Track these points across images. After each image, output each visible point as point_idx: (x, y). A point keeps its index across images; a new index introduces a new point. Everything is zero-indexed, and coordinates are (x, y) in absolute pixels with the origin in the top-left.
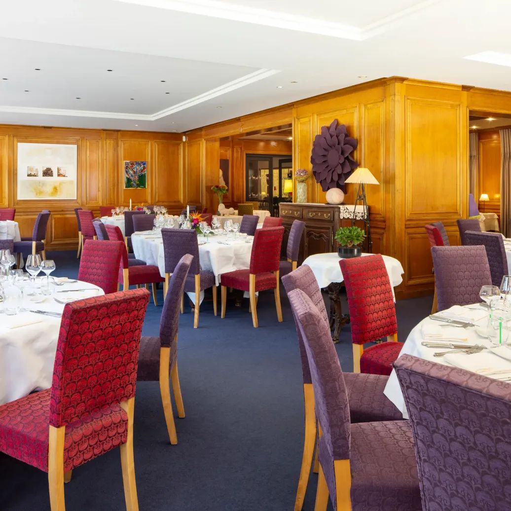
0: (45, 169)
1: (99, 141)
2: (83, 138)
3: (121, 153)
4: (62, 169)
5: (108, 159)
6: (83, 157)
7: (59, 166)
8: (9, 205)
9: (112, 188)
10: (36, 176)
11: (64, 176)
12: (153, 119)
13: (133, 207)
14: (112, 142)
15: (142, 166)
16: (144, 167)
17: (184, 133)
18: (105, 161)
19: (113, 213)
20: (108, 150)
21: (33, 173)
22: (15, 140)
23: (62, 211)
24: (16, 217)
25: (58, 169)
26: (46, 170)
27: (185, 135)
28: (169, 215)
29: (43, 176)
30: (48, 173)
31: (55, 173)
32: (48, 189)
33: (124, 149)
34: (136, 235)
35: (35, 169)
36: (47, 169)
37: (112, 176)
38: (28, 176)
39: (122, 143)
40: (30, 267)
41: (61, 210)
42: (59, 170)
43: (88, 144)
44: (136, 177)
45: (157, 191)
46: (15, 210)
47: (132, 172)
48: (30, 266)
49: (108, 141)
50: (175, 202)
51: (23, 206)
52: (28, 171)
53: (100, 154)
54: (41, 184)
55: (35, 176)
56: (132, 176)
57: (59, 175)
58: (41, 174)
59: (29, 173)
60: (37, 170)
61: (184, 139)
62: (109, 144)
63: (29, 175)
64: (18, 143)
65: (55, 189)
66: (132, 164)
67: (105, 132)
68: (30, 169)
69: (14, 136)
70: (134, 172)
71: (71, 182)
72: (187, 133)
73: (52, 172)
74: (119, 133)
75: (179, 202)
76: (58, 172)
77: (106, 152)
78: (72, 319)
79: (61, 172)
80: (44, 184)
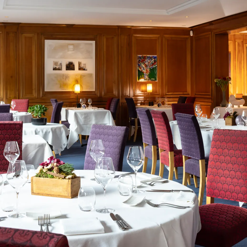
0: (68, 63)
1: (114, 37)
2: (100, 34)
4: (82, 63)
7: (80, 61)
8: (38, 96)
10: (60, 70)
11: (84, 70)
14: (126, 37)
15: (153, 60)
16: (155, 61)
17: (192, 28)
18: (120, 55)
20: (122, 45)
21: (57, 67)
22: (43, 37)
25: (79, 63)
27: (192, 30)
29: (66, 70)
30: (70, 66)
31: (77, 67)
32: (71, 81)
35: (59, 64)
38: (53, 70)
39: (135, 39)
42: (79, 64)
43: (105, 39)
44: (148, 70)
45: (167, 83)
47: (144, 66)
49: (122, 37)
52: (54, 66)
53: (115, 49)
54: (65, 78)
56: (144, 69)
57: (80, 69)
58: (64, 67)
60: (61, 64)
61: (191, 33)
62: (123, 40)
63: (55, 69)
64: (45, 40)
65: (76, 81)
66: (144, 58)
67: (119, 28)
68: (56, 63)
69: (41, 34)
70: (146, 66)
71: (91, 75)
72: (194, 28)
73: (74, 66)
76: (79, 66)
77: (121, 47)
79: (82, 66)
80: (67, 77)
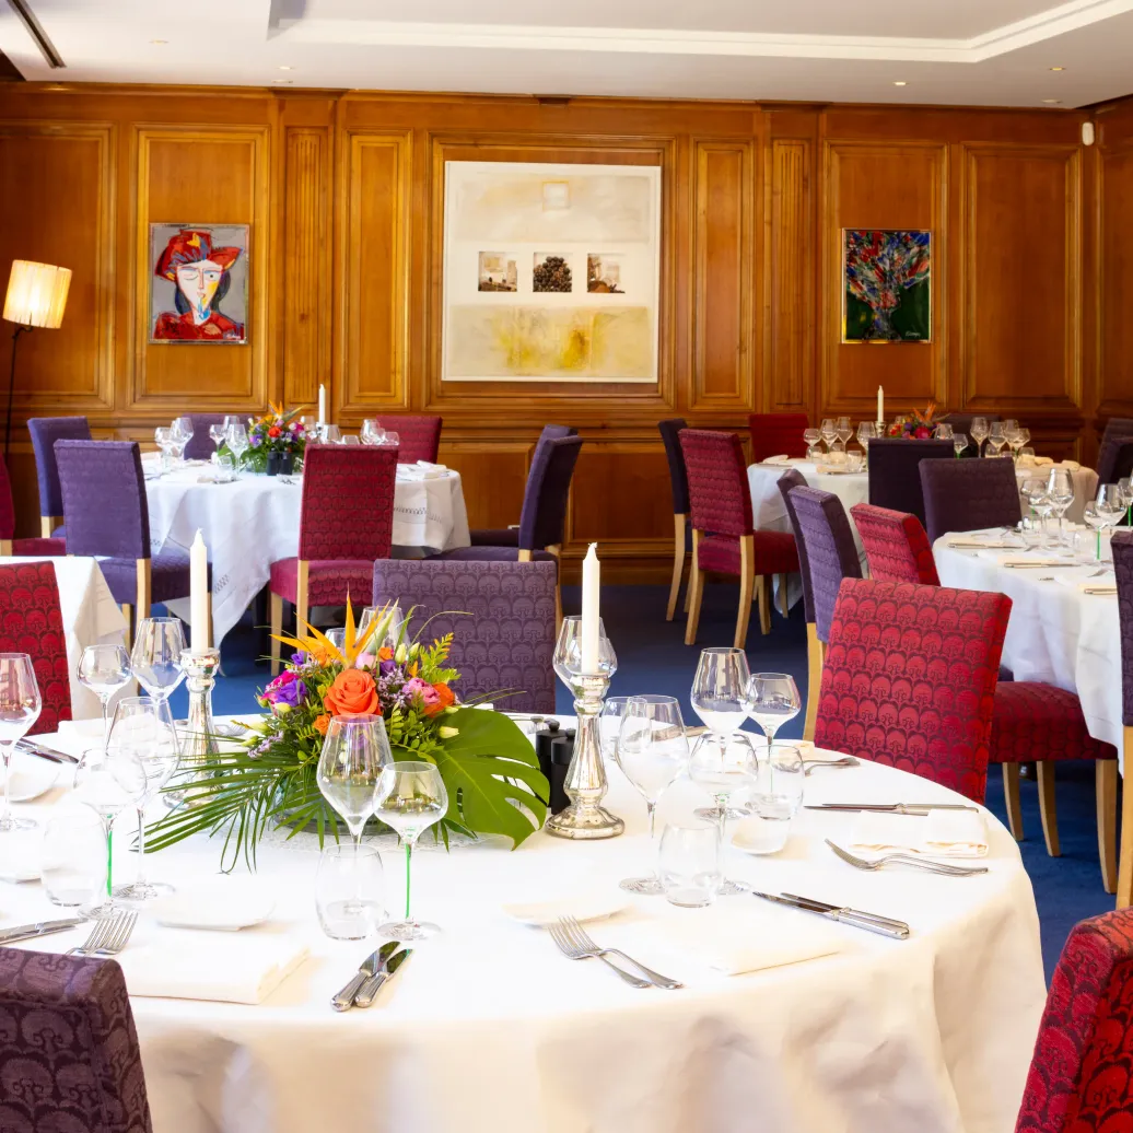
0: (542, 261)
1: (745, 148)
2: (682, 139)
3: (831, 197)
4: (605, 261)
5: (777, 223)
6: (686, 215)
7: (594, 250)
8: (411, 398)
9: (793, 338)
10: (509, 289)
11: (612, 290)
12: (976, 57)
13: (889, 417)
14: (795, 151)
15: (915, 250)
16: (921, 253)
17: (1089, 111)
18: (767, 229)
19: (812, 442)
20: (778, 185)
21: (497, 279)
22: (438, 149)
23: (604, 427)
24: (442, 448)
25: (590, 260)
26: (545, 266)
27: (1091, 120)
28: (1039, 459)
29: (536, 289)
30: (552, 276)
31: (579, 278)
32: (555, 340)
33: (844, 181)
34: (952, 546)
35: (504, 264)
36: (549, 260)
37: (793, 289)
38: (480, 289)
39: (836, 158)
40: (706, 699)
41: (599, 424)
42: (592, 265)
43: (703, 161)
44: (891, 295)
45: (974, 354)
46: (440, 421)
47: (872, 275)
48: (710, 693)
49: (780, 150)
50: (1047, 399)
51: (465, 404)
52: (480, 270)
53: (749, 201)
54: (527, 323)
55: (504, 287)
56: (873, 290)
57: (594, 286)
58: (526, 280)
59: (487, 275)
60: (512, 264)
61: (1088, 134)
62: (783, 161)
63: (485, 286)
64: (448, 163)
65: (580, 340)
66: (875, 240)
67: (768, 113)
68: (487, 261)
69: (433, 136)
70: (883, 275)
71: (640, 314)
72: (1100, 111)
73: (567, 272)
74: (824, 117)
75: (1065, 399)
76: (591, 275)
77: (773, 193)
78: (1105, 995)
79: (602, 274)
80: (537, 320)
